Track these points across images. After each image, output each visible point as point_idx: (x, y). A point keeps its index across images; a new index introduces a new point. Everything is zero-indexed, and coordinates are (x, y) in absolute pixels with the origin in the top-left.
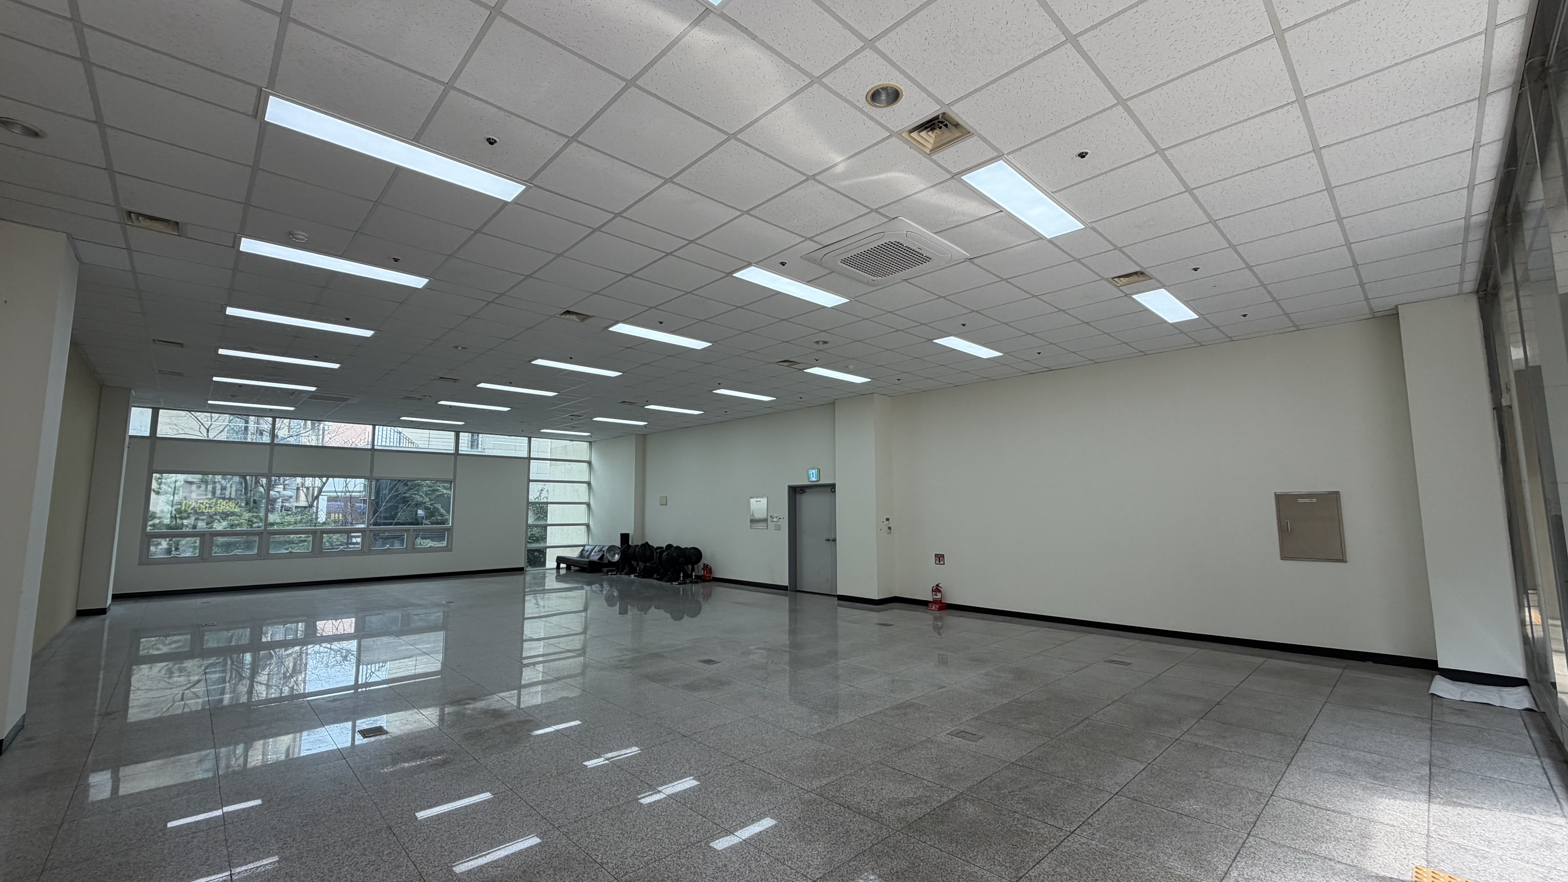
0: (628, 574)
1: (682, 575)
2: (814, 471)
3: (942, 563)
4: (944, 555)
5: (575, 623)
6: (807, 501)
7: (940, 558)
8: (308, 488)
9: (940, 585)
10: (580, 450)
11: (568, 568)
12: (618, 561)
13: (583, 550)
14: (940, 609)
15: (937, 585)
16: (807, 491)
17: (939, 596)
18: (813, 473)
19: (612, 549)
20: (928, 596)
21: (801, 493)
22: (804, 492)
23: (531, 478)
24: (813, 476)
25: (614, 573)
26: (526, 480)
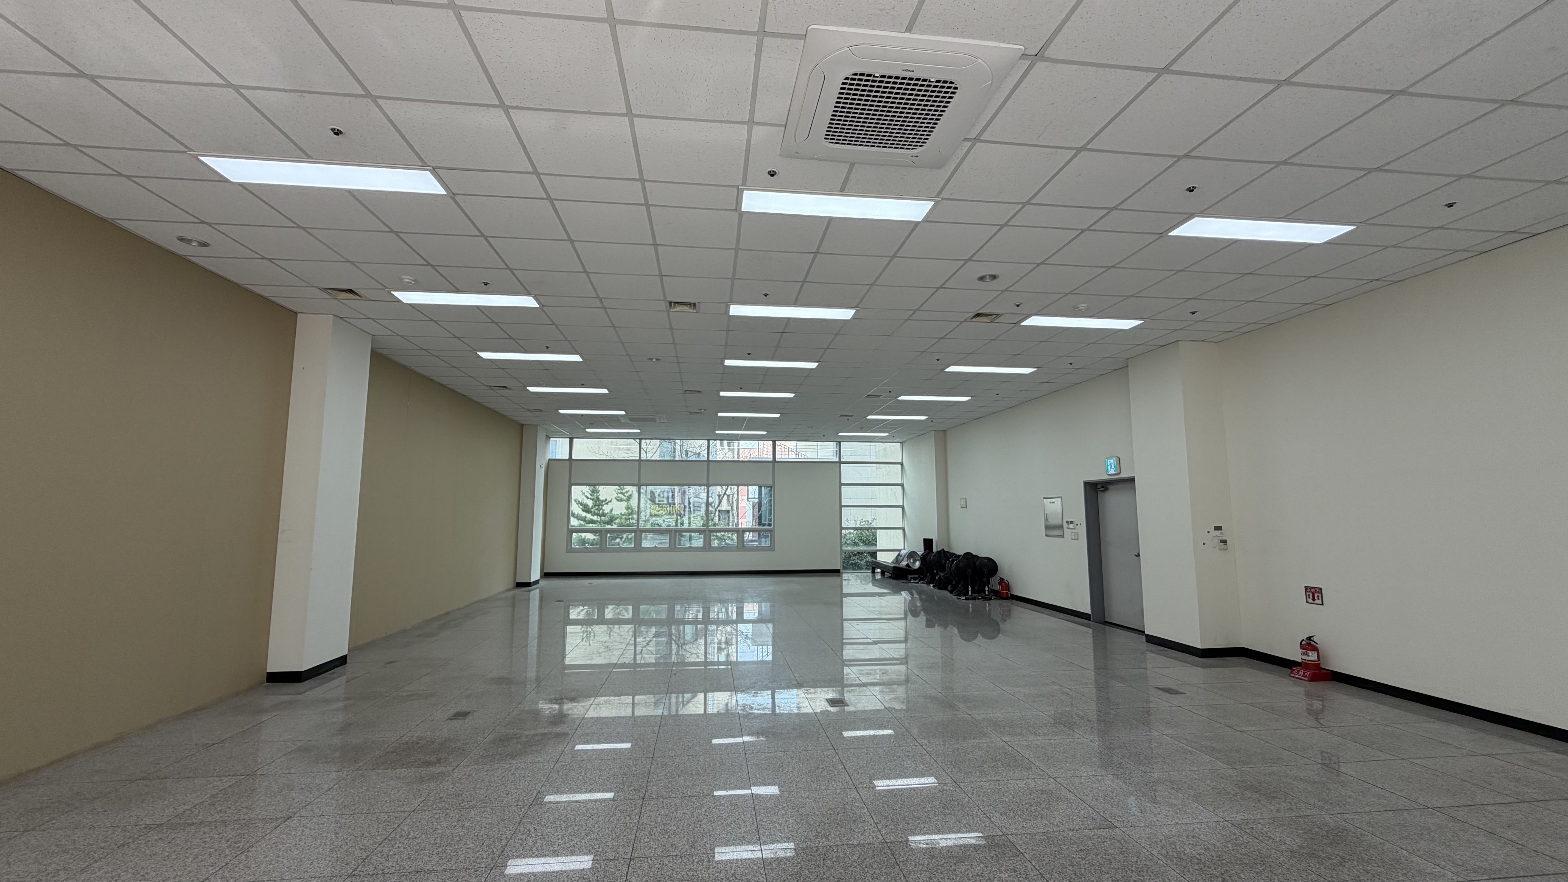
0: (928, 583)
1: (970, 589)
2: (1112, 461)
3: (1320, 602)
4: (1321, 589)
5: (897, 630)
6: (1112, 501)
7: (1314, 594)
8: (728, 496)
9: (1315, 639)
10: (893, 450)
11: (883, 573)
12: (920, 568)
13: (899, 555)
14: (1314, 678)
15: (1309, 638)
16: (1110, 487)
17: (1312, 656)
18: (1110, 464)
19: (912, 555)
20: (1294, 654)
21: (1103, 491)
22: (1107, 489)
23: (842, 482)
24: (1111, 466)
25: (917, 581)
26: (838, 484)
